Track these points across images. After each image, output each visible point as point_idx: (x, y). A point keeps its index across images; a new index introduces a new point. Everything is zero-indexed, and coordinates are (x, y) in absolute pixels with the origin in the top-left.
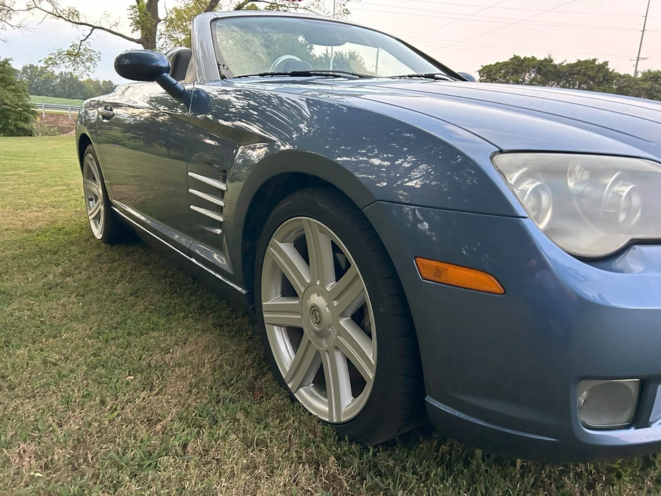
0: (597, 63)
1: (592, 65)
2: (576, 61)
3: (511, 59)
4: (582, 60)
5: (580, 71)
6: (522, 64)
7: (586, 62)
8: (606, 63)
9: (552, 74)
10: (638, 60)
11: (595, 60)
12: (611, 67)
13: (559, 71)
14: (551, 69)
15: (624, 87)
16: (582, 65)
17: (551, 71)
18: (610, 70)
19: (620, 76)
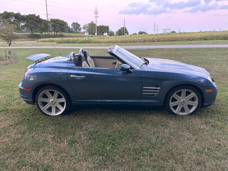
0: (36, 15)
1: (34, 16)
2: (28, 15)
3: (4, 12)
4: (31, 14)
5: (31, 18)
6: (9, 14)
7: (32, 15)
8: (39, 16)
9: (21, 19)
10: (47, 15)
11: (35, 15)
12: (40, 17)
13: (23, 18)
14: (20, 17)
15: (46, 24)
16: (31, 16)
17: (21, 18)
18: (40, 18)
19: (44, 20)
